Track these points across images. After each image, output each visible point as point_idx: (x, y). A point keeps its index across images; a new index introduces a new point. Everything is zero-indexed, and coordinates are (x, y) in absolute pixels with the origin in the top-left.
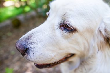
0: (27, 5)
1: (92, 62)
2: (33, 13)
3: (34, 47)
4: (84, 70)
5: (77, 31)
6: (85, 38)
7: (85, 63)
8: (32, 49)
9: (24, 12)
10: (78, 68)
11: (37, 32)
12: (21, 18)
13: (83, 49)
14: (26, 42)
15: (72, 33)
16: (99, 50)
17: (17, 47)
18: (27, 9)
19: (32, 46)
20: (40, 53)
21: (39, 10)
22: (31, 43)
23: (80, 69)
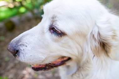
0: (22, 5)
1: (89, 67)
2: (29, 14)
3: (24, 49)
4: (81, 75)
5: (66, 35)
6: (77, 42)
7: (81, 69)
8: (22, 51)
9: (18, 13)
10: (75, 73)
11: (27, 35)
12: (15, 19)
13: (77, 54)
14: (17, 44)
15: (61, 37)
16: (94, 56)
17: (8, 49)
18: (22, 10)
19: (22, 48)
20: (30, 55)
21: (36, 11)
22: (21, 45)
23: (77, 75)
